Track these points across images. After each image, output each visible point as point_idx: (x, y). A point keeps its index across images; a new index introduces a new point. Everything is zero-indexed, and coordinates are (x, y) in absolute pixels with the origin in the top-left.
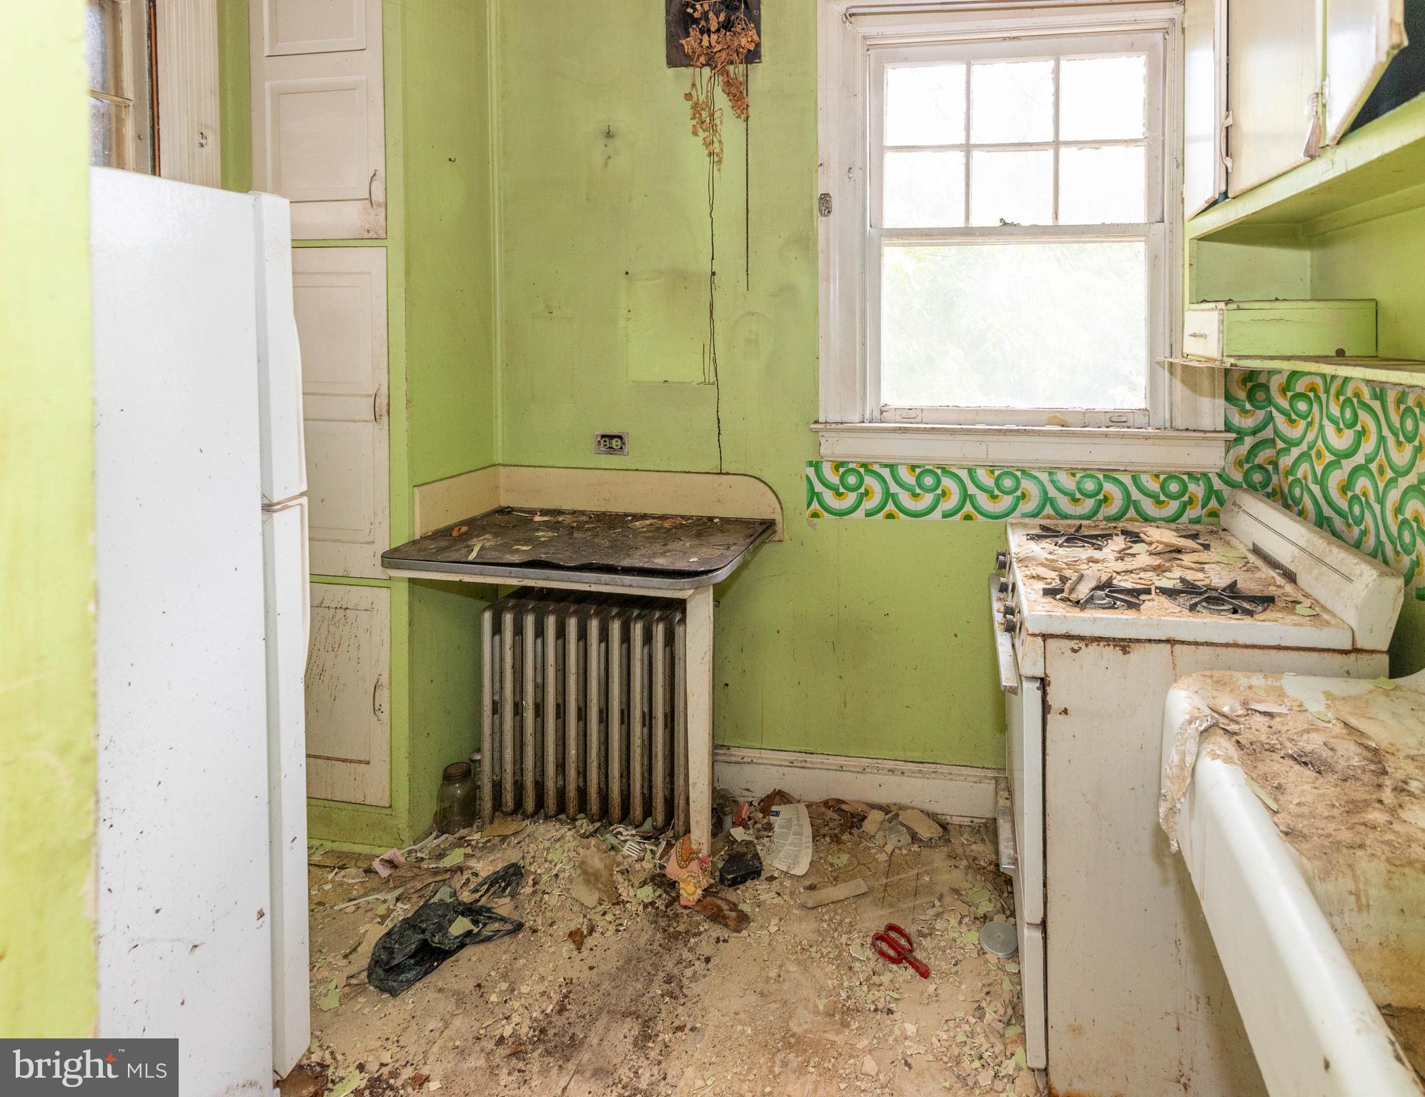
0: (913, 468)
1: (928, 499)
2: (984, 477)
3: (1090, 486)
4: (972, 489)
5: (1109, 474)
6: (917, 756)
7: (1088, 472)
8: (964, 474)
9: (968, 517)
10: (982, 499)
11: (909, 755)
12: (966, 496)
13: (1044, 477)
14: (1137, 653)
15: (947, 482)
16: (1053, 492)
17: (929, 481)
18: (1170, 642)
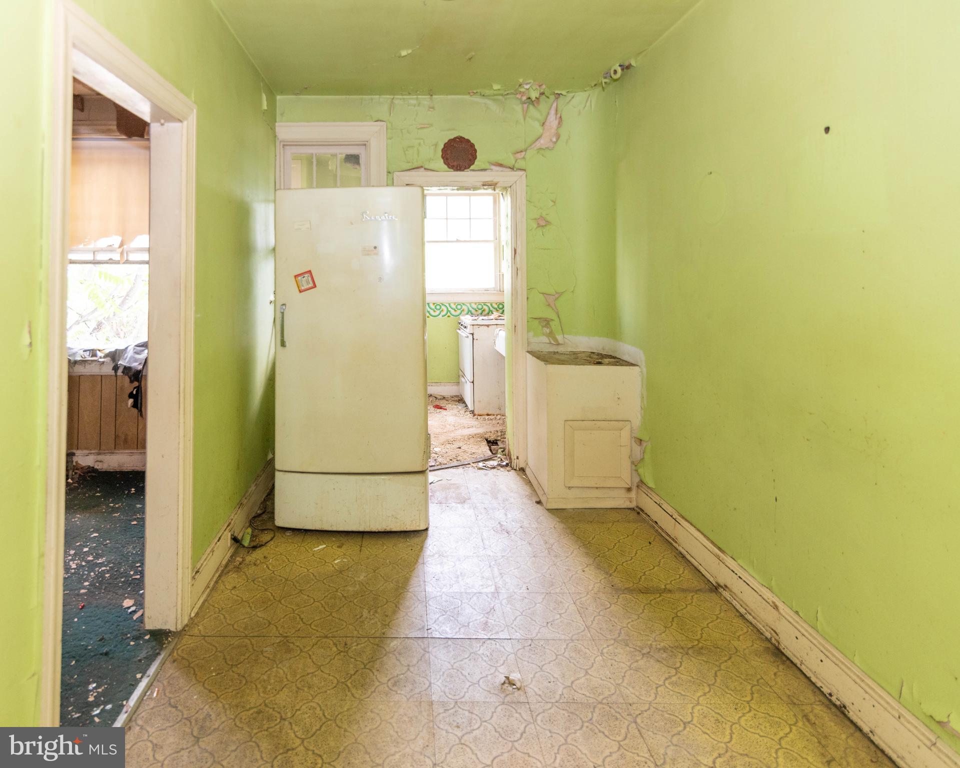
0: (434, 304)
1: (438, 312)
2: (453, 306)
3: (480, 307)
4: (450, 309)
5: (485, 304)
6: (436, 381)
7: (480, 304)
8: (448, 305)
9: (449, 316)
10: (452, 311)
11: (433, 381)
12: (448, 311)
13: (469, 305)
14: (490, 327)
15: (443, 307)
16: (471, 309)
17: (438, 307)
18: (497, 325)
